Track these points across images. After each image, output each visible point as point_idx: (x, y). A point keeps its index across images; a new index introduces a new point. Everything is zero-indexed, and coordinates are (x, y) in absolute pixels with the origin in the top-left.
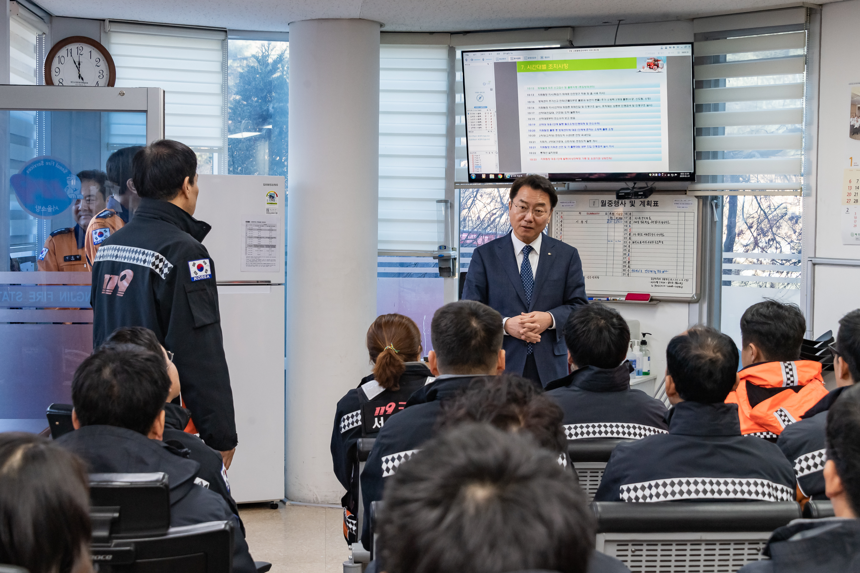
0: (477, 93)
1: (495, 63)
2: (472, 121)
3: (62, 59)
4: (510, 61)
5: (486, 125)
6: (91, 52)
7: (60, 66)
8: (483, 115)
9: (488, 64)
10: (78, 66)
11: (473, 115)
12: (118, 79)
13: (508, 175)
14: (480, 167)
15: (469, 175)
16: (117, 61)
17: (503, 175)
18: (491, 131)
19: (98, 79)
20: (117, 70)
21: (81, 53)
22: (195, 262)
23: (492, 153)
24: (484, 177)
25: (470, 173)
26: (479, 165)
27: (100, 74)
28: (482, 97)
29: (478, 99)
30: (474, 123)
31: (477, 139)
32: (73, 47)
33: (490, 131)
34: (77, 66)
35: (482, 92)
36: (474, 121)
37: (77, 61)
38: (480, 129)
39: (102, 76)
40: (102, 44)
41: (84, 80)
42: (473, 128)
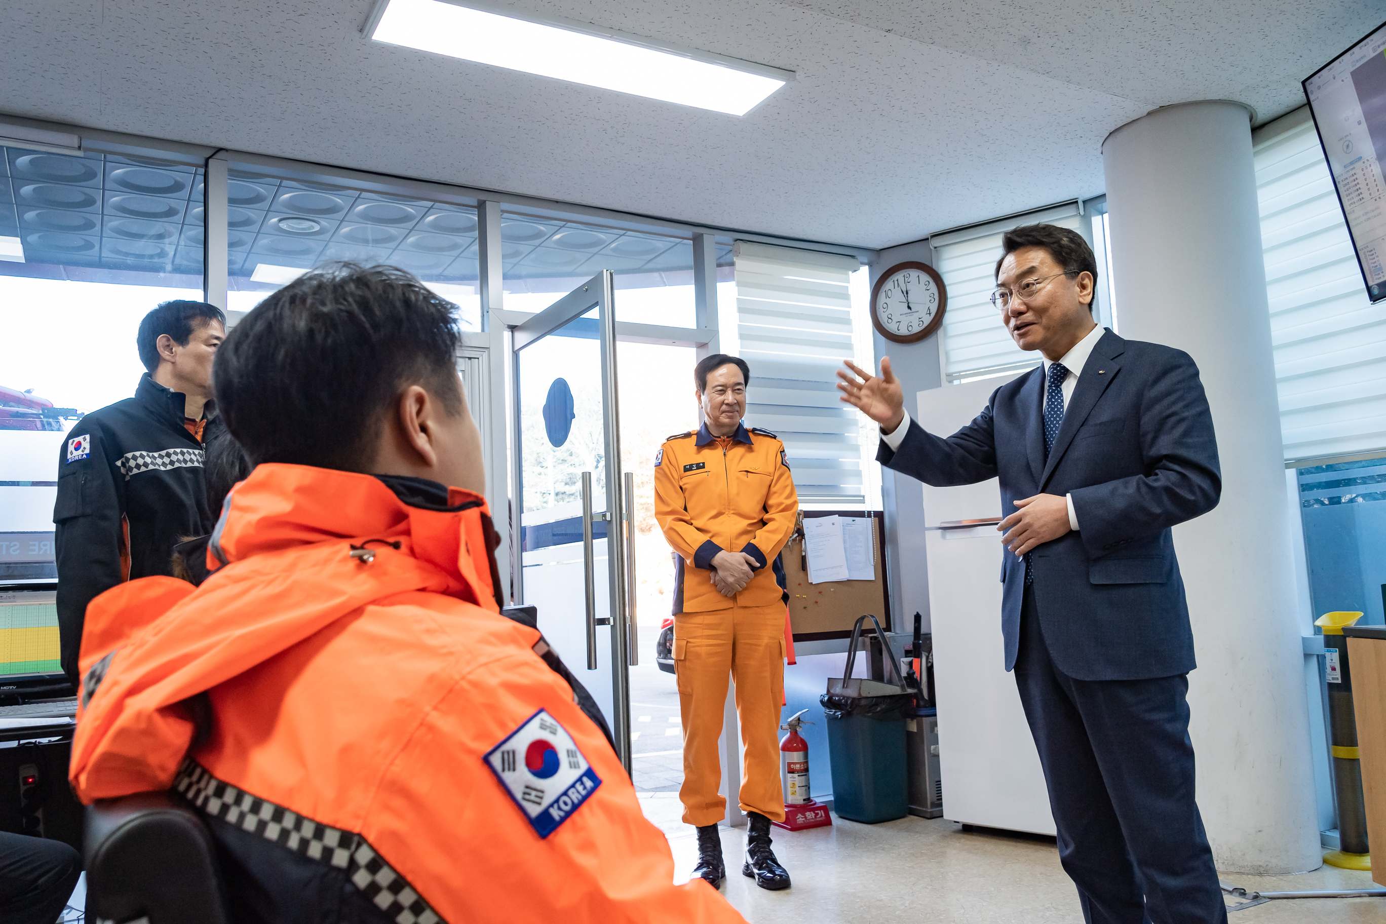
0: (1341, 139)
1: (1351, 73)
2: (1348, 192)
3: (889, 293)
4: (1373, 55)
5: (1369, 189)
6: (918, 276)
7: (888, 300)
8: (1359, 174)
9: (1343, 81)
10: (906, 296)
11: (1347, 181)
12: (952, 298)
14: (1381, 269)
15: (1368, 288)
16: (947, 279)
18: (1380, 198)
19: (929, 304)
20: (948, 289)
21: (909, 281)
25: (1370, 284)
26: (1378, 267)
27: (930, 298)
28: (1350, 144)
29: (1345, 149)
30: (1351, 196)
31: (1362, 222)
32: (899, 276)
33: (1378, 199)
34: (904, 296)
35: (1347, 136)
36: (1350, 191)
37: (904, 290)
38: (1363, 201)
39: (933, 299)
40: (930, 265)
41: (913, 310)
42: (1352, 204)
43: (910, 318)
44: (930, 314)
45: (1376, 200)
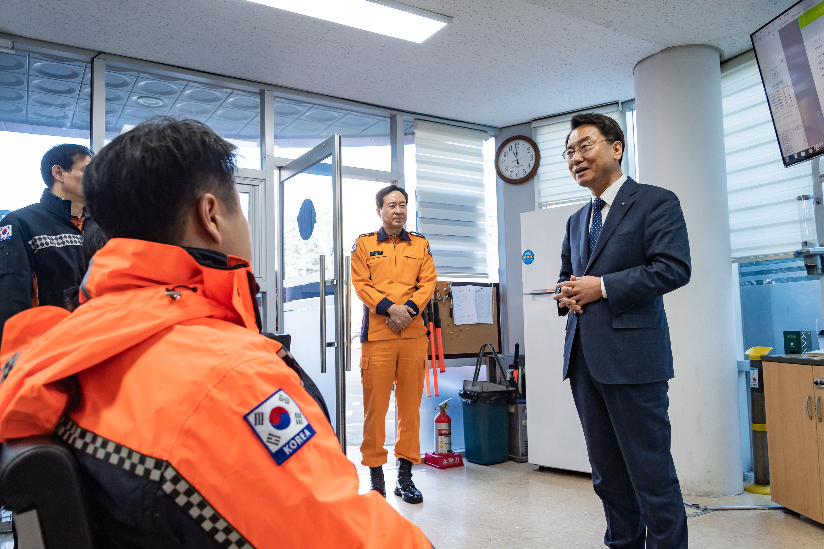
0: (771, 70)
1: (779, 31)
2: (774, 102)
3: (506, 154)
4: (791, 20)
5: (786, 100)
6: (524, 144)
7: (505, 158)
8: (781, 92)
9: (774, 35)
10: (516, 156)
11: (774, 95)
12: (543, 158)
13: (817, 148)
15: (784, 159)
16: (541, 147)
17: (813, 148)
18: (792, 105)
19: (529, 161)
20: (541, 152)
21: (518, 147)
22: (2, 227)
23: (798, 128)
24: (796, 157)
25: (784, 156)
26: (790, 146)
27: (530, 158)
28: (777, 73)
29: (773, 76)
30: (776, 104)
31: (782, 119)
32: (513, 144)
33: (791, 106)
35: (775, 68)
36: (775, 101)
37: (515, 152)
38: (782, 107)
39: (532, 159)
40: (531, 138)
41: (520, 164)
42: (776, 108)
43: (518, 169)
44: (530, 167)
45: (790, 107)
